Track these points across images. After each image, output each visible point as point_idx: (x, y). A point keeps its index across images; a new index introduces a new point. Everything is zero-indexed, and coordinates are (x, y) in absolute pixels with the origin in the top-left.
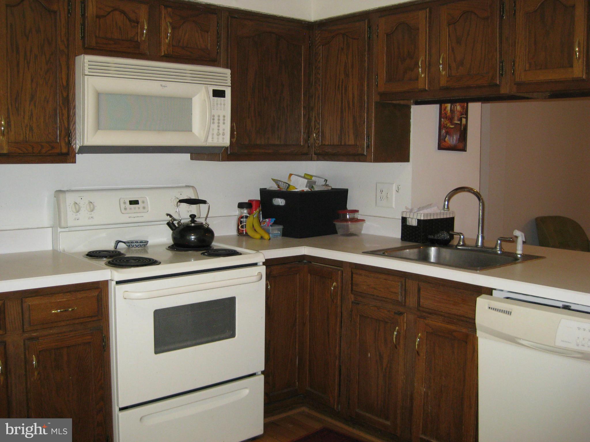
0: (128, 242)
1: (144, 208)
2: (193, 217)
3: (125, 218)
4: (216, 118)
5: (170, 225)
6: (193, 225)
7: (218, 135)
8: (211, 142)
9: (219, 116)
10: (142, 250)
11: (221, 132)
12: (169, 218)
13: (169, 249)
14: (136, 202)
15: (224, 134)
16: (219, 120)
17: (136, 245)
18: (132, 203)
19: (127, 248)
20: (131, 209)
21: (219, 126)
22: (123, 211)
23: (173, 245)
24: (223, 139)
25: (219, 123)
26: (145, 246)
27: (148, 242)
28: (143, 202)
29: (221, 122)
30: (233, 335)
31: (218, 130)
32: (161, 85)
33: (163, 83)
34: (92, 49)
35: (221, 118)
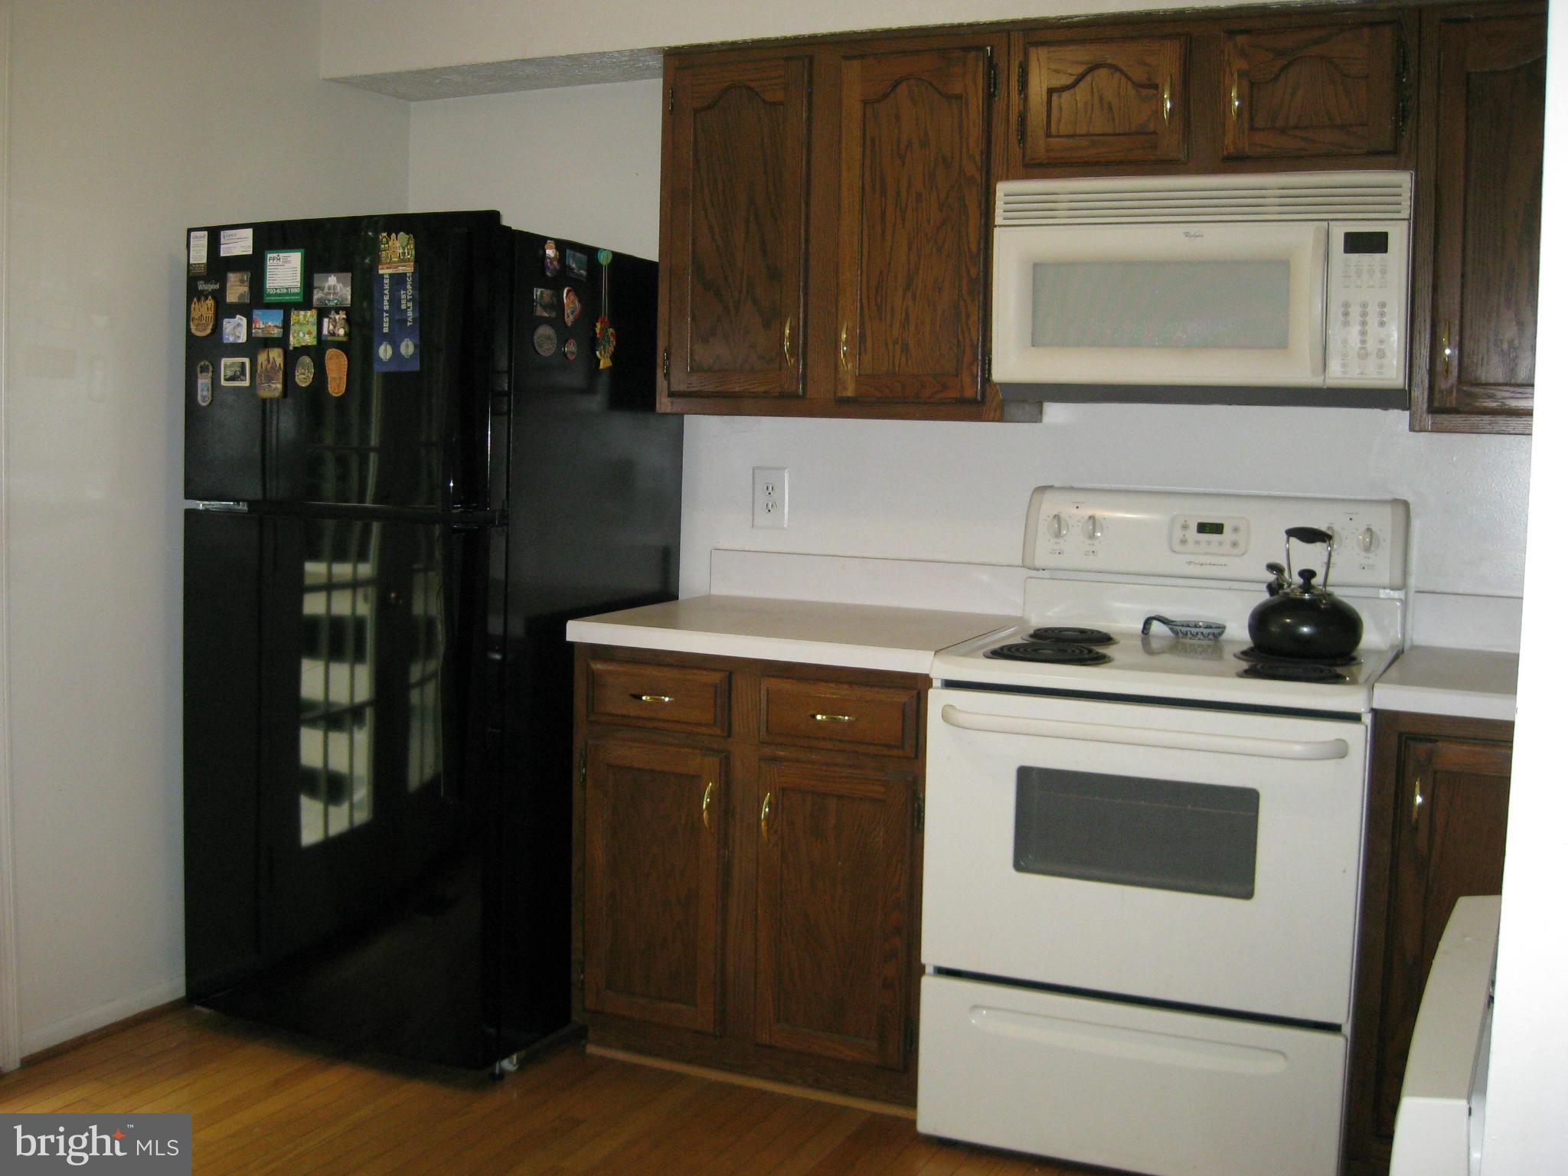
0: (1185, 624)
1: (1235, 544)
2: (1308, 575)
3: (1177, 564)
4: (1355, 311)
5: (1272, 589)
6: (1307, 596)
7: (1363, 355)
8: (1339, 374)
9: (1364, 305)
10: (1209, 646)
11: (1372, 345)
12: (1271, 577)
14: (1217, 529)
15: (1381, 354)
16: (1364, 314)
17: (1202, 633)
18: (1203, 528)
19: (1164, 638)
20: (1197, 543)
21: (1363, 333)
22: (1177, 547)
24: (1381, 367)
25: (1364, 323)
26: (1220, 634)
27: (1224, 627)
28: (1236, 530)
29: (1373, 320)
30: (1250, 894)
31: (1363, 342)
32: (1187, 234)
33: (1193, 229)
34: (1040, 165)
35: (1373, 310)
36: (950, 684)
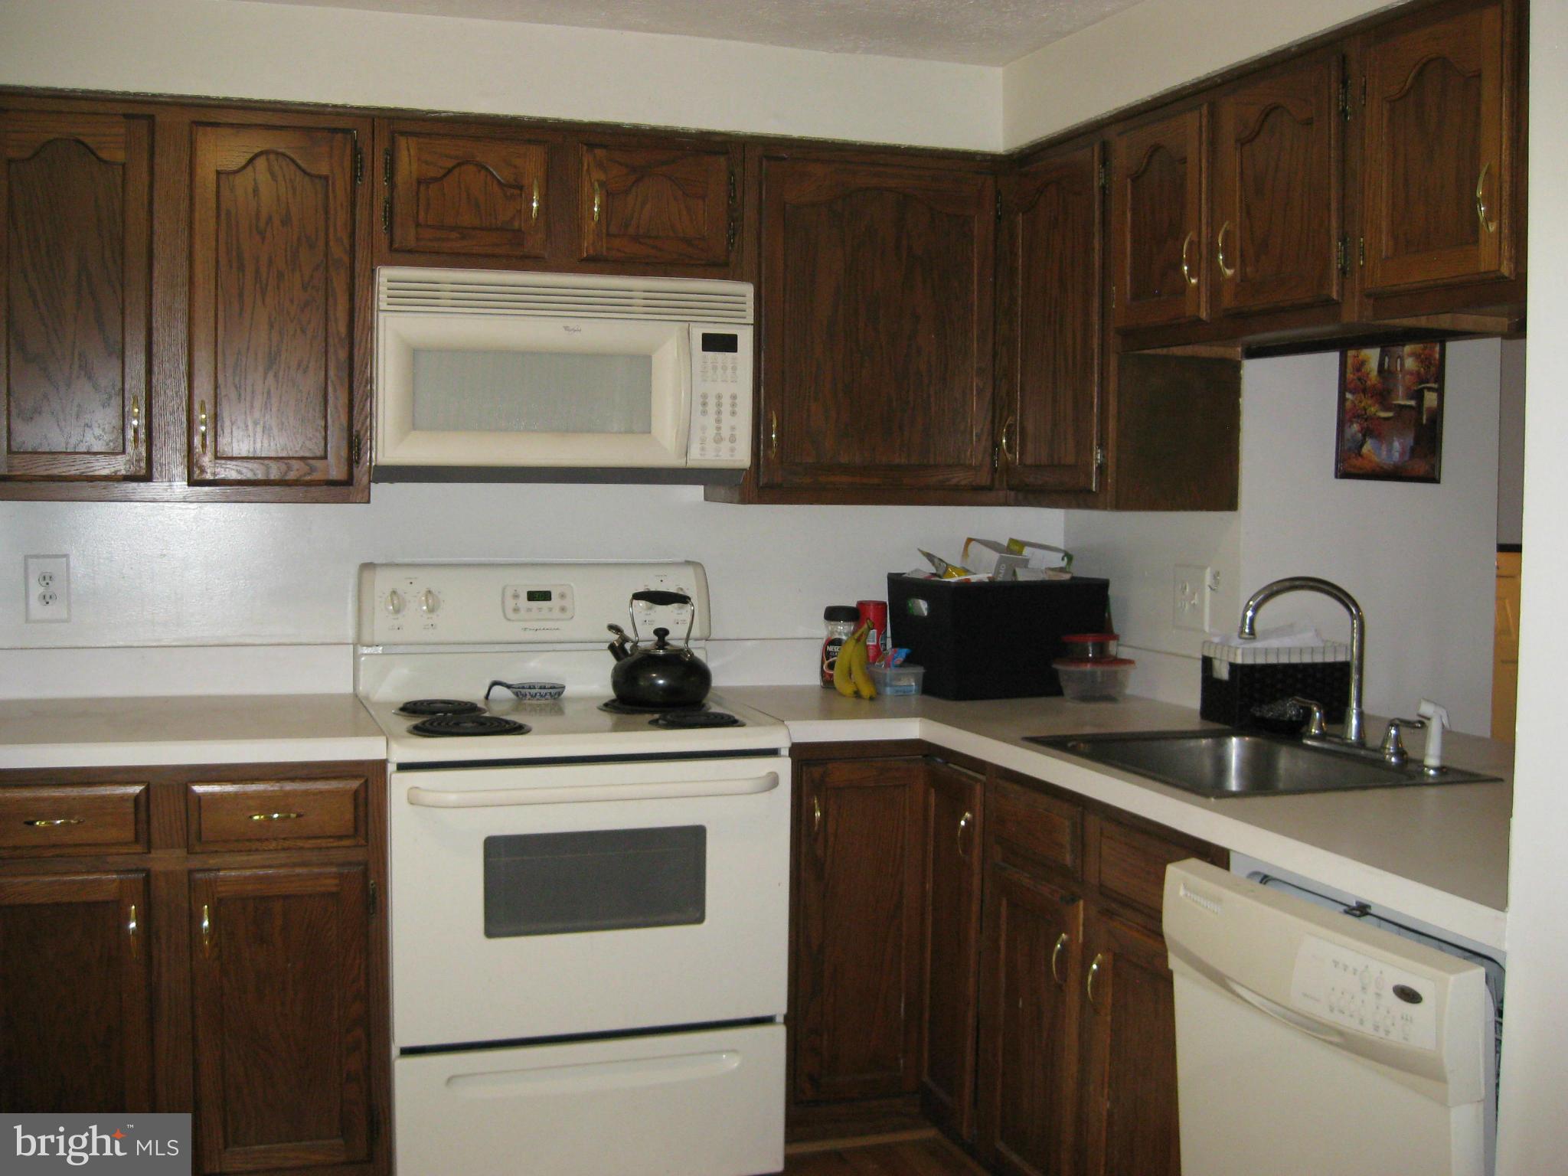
0: (521, 686)
1: (563, 609)
2: (661, 633)
3: (513, 631)
4: (712, 402)
5: (617, 650)
6: (661, 652)
7: (718, 439)
8: (698, 457)
9: (719, 397)
10: (547, 705)
11: (726, 432)
12: (614, 637)
13: (604, 708)
14: (545, 596)
15: (733, 439)
16: (719, 405)
17: (540, 693)
18: (532, 596)
19: (509, 700)
20: (529, 610)
21: (718, 421)
22: (511, 614)
23: (613, 701)
24: (732, 450)
25: (719, 412)
26: (560, 694)
27: (564, 687)
28: (563, 596)
29: (726, 408)
30: (700, 919)
31: (719, 428)
32: (566, 328)
33: (572, 323)
34: (410, 251)
35: (726, 401)
36: (403, 767)
